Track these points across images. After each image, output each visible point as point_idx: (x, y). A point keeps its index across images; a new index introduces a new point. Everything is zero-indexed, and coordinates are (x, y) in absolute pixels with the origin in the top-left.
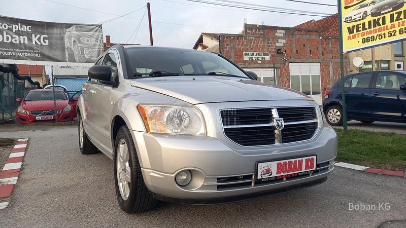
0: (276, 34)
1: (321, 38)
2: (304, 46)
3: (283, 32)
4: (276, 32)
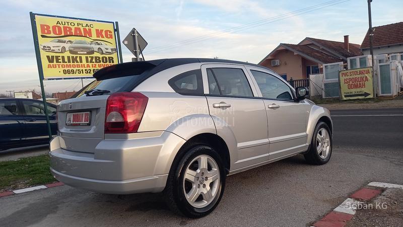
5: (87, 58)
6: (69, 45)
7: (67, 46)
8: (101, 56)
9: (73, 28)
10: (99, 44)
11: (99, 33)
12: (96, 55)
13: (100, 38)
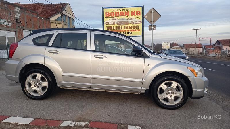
0: (15, 9)
1: (38, 18)
2: (30, 20)
3: (19, 9)
4: (15, 8)
5: (125, 27)
6: (117, 21)
7: (116, 21)
8: (132, 25)
9: (120, 12)
10: (132, 19)
11: (133, 13)
12: (130, 25)
13: (134, 16)
